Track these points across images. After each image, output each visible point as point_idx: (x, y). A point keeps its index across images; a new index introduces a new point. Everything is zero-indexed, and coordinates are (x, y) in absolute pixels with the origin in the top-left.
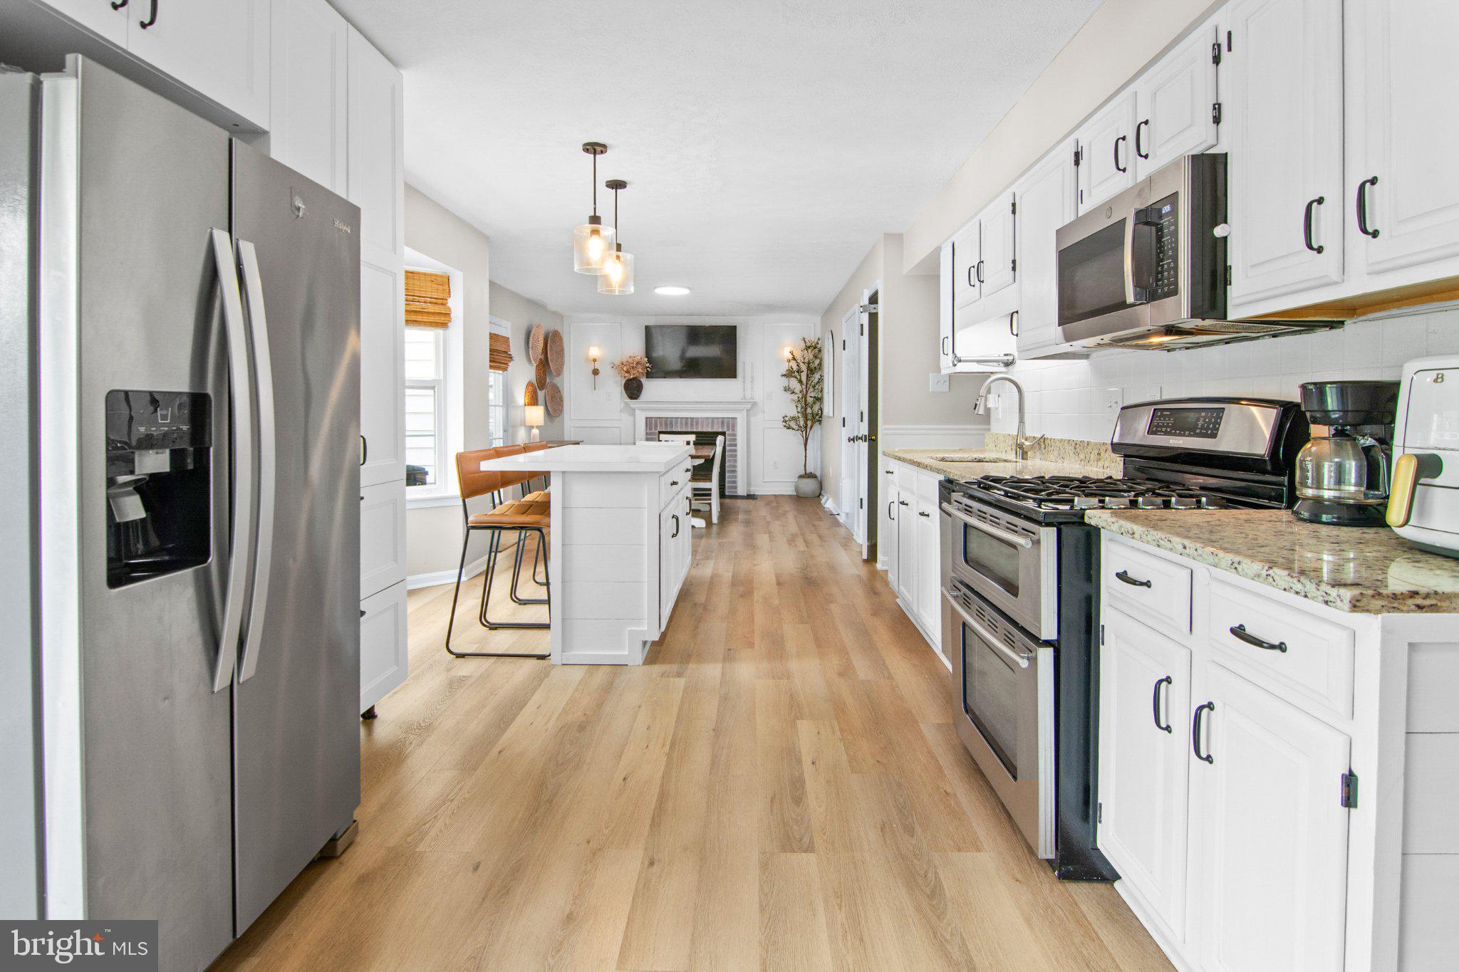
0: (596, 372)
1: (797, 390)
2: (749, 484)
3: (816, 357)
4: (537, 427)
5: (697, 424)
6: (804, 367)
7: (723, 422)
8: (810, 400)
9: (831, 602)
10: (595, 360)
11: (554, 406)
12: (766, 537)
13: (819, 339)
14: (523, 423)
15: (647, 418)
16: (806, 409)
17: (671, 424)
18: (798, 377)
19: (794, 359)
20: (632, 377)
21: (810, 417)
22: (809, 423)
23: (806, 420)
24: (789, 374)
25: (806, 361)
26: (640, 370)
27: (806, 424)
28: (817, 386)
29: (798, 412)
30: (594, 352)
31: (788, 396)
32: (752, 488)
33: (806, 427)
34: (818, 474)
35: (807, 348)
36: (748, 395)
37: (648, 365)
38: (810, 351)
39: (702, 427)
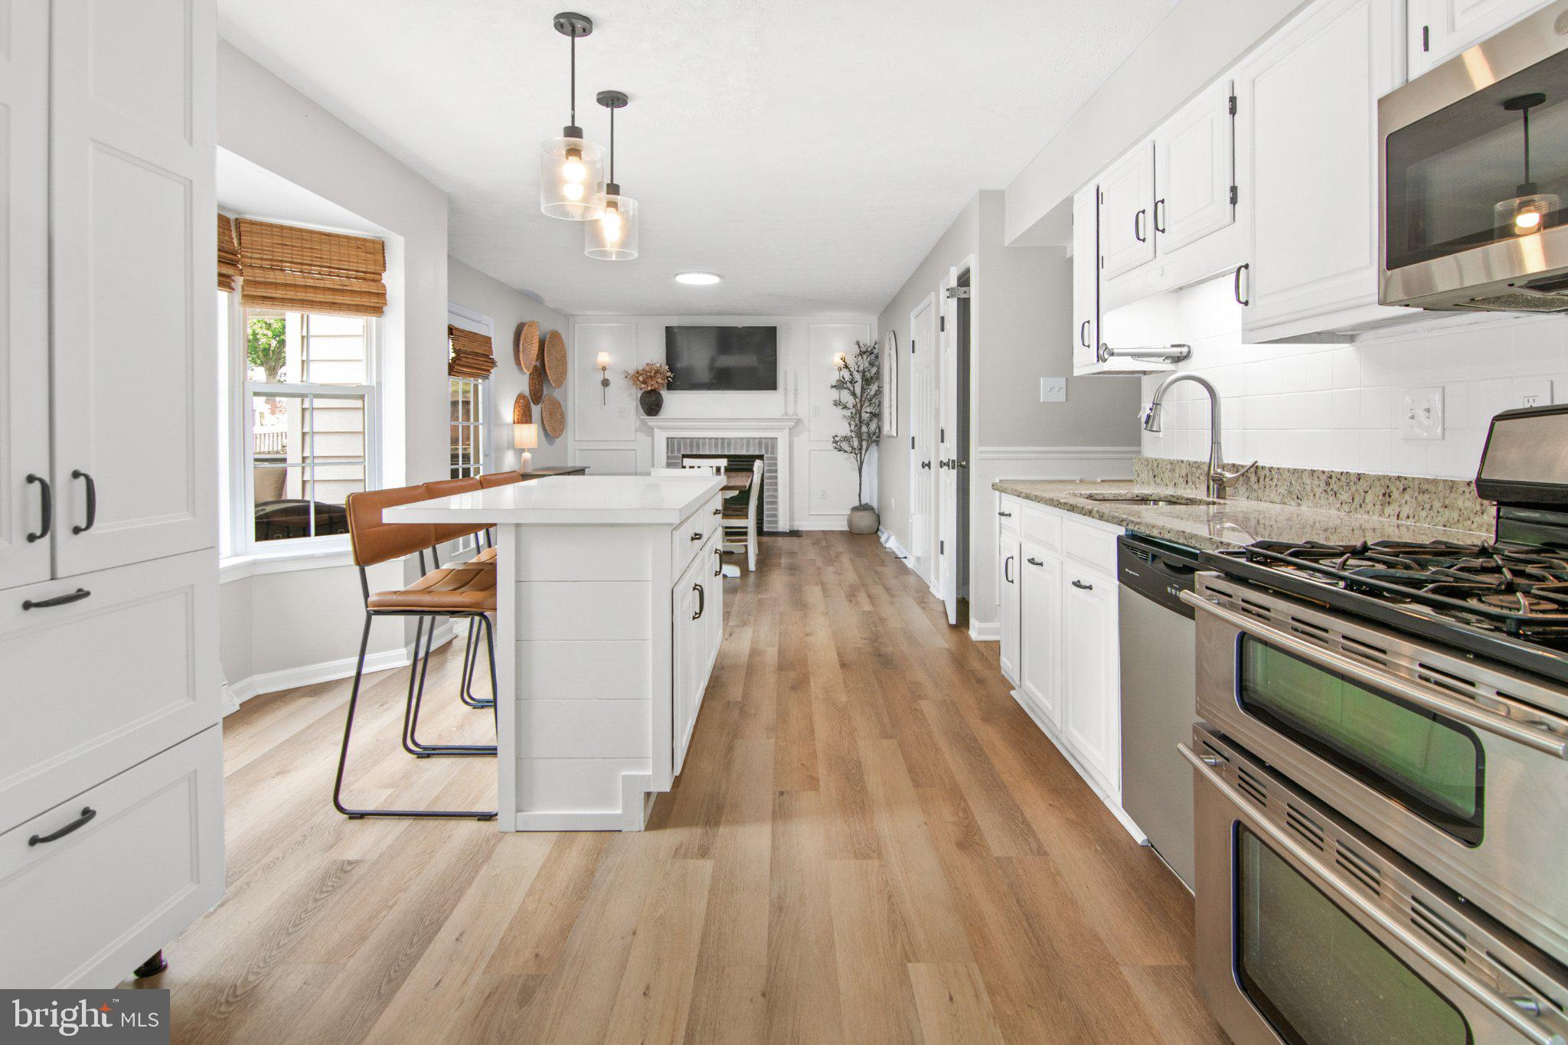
0: (605, 383)
1: (850, 405)
2: (792, 518)
3: (872, 364)
4: (530, 450)
5: (729, 445)
6: (858, 377)
7: (760, 444)
8: (865, 416)
9: (921, 697)
10: (604, 369)
11: (554, 426)
12: (817, 589)
13: (876, 343)
14: (511, 445)
15: (668, 438)
16: (861, 427)
17: (698, 445)
18: (852, 389)
19: (846, 367)
20: (649, 388)
21: (865, 436)
22: (864, 444)
23: (861, 441)
24: (840, 385)
25: (861, 369)
26: (660, 380)
27: (861, 446)
28: (874, 400)
29: (851, 431)
30: (604, 358)
31: (839, 412)
32: (796, 523)
33: (861, 449)
34: (875, 505)
35: (862, 353)
36: (791, 411)
37: (669, 374)
38: (865, 357)
39: (735, 449)
